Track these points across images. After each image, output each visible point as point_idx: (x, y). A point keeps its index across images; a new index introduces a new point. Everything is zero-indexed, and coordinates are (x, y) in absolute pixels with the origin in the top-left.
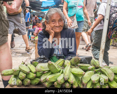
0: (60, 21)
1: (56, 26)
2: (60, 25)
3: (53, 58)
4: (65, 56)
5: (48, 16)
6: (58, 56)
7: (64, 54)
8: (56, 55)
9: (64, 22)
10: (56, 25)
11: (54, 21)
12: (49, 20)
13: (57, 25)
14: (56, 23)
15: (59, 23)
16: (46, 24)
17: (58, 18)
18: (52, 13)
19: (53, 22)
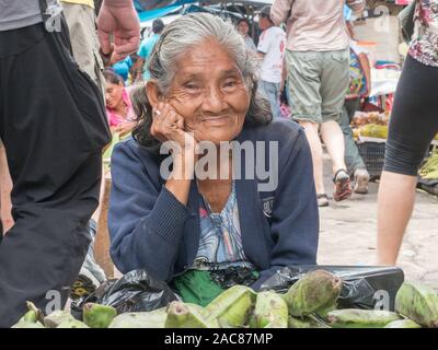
0: (230, 84)
1: (206, 107)
2: (231, 107)
3: (192, 281)
4: (259, 269)
5: (162, 58)
7: (249, 259)
8: (206, 264)
9: (254, 90)
10: (209, 103)
11: (194, 83)
12: (169, 78)
13: (213, 101)
14: (207, 95)
15: (221, 94)
17: (220, 68)
18: (181, 40)
19: (190, 87)
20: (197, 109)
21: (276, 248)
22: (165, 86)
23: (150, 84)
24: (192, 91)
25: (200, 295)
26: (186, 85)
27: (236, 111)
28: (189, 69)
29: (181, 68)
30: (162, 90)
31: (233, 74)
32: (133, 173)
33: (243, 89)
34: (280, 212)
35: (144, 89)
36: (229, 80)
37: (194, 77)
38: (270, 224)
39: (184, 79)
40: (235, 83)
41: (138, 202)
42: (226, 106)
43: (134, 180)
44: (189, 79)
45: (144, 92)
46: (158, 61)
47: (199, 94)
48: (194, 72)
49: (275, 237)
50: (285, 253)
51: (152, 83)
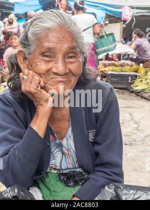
0: (71, 57)
1: (54, 70)
6: (64, 172)
8: (55, 169)
15: (65, 63)
16: (20, 61)
19: (46, 56)
20: (49, 71)
21: (98, 161)
22: (29, 54)
23: (20, 52)
24: (46, 59)
25: (52, 189)
26: (43, 54)
27: (74, 75)
28: (47, 44)
29: (41, 43)
30: (27, 56)
31: (74, 50)
32: (8, 114)
33: (79, 61)
34: (99, 139)
35: (16, 55)
36: (71, 55)
37: (49, 49)
38: (93, 146)
39: (43, 50)
40: (75, 57)
41: (11, 134)
42: (67, 71)
43: (8, 119)
44: (46, 50)
45: (16, 56)
46: (27, 37)
47: (51, 61)
48: (50, 47)
49: (97, 154)
50: (103, 164)
51: (21, 51)
